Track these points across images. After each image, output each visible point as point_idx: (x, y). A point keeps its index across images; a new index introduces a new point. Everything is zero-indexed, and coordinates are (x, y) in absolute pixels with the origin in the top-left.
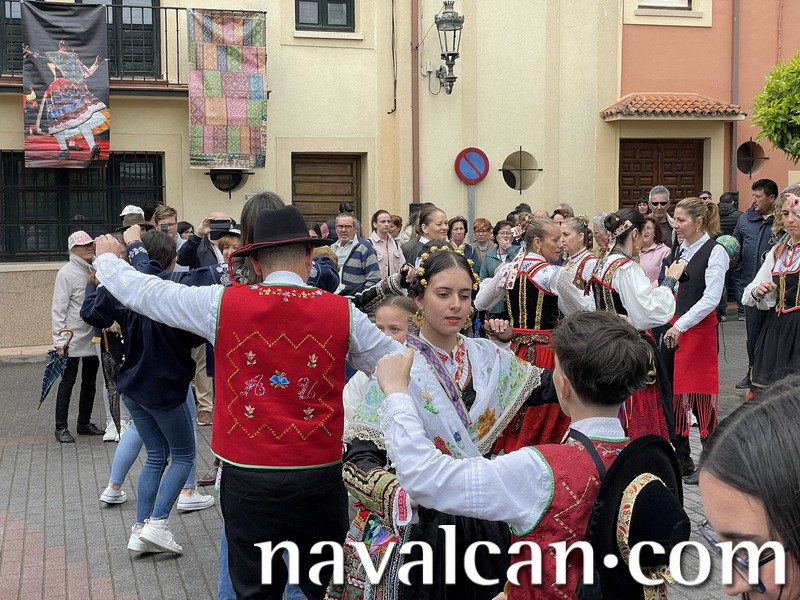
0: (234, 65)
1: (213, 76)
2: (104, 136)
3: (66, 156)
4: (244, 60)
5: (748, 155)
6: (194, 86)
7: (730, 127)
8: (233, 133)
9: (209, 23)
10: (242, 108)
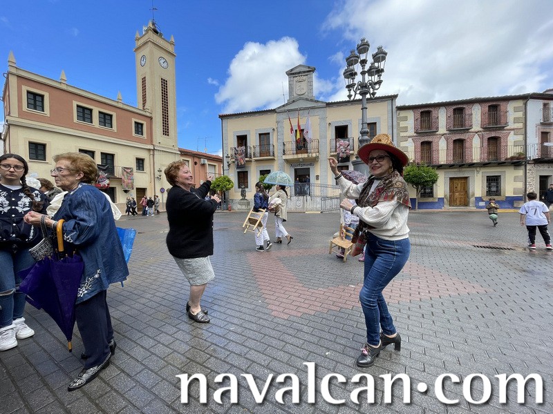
1: (125, 177)
2: (108, 185)
3: (103, 187)
4: (130, 174)
8: (129, 185)
9: (125, 169)
10: (130, 181)
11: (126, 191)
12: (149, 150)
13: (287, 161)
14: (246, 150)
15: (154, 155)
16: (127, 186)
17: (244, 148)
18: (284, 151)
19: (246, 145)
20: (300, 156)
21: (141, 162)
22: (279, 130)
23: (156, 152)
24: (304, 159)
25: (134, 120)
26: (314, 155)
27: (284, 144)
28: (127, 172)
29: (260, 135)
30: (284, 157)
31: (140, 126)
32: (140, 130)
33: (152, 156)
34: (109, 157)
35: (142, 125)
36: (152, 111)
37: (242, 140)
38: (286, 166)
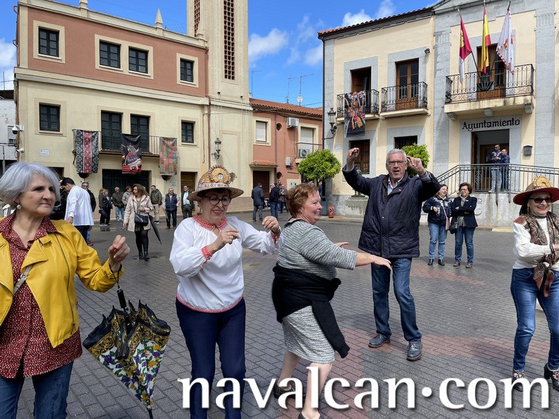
0: (170, 150)
1: (165, 153)
2: (140, 167)
3: (132, 171)
4: (172, 149)
5: (279, 175)
6: (161, 156)
7: (275, 169)
8: (170, 167)
9: (164, 140)
10: (172, 161)
11: (166, 178)
12: (202, 106)
13: (454, 116)
14: (368, 97)
16: (167, 169)
17: (363, 93)
18: (448, 95)
19: (368, 88)
20: (485, 104)
21: (189, 127)
22: (440, 50)
23: (213, 111)
24: (494, 111)
25: (179, 56)
26: (520, 101)
27: (449, 81)
29: (398, 64)
30: (449, 108)
31: (188, 66)
32: (188, 72)
33: (206, 117)
34: (142, 122)
35: (192, 63)
36: (208, 38)
37: (361, 77)
38: (453, 127)
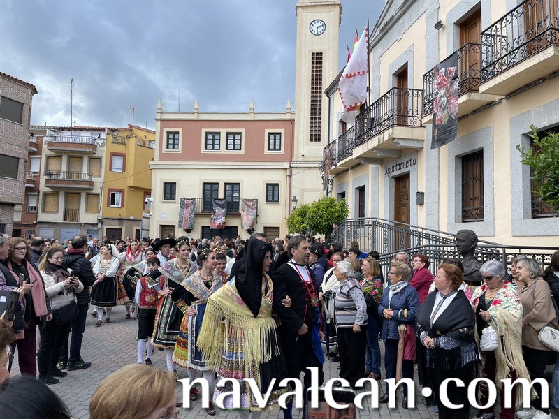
2: (224, 223)
3: (217, 227)
4: (252, 209)
6: (242, 214)
8: (248, 222)
9: (246, 201)
10: (250, 218)
12: (286, 169)
15: (291, 176)
16: (246, 224)
23: (294, 171)
25: (267, 131)
28: (249, 206)
31: (277, 137)
33: (288, 178)
35: (280, 134)
36: (295, 109)
